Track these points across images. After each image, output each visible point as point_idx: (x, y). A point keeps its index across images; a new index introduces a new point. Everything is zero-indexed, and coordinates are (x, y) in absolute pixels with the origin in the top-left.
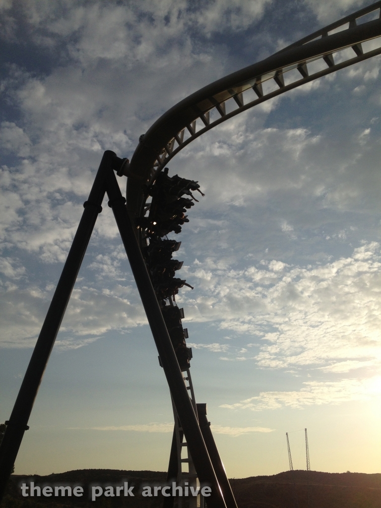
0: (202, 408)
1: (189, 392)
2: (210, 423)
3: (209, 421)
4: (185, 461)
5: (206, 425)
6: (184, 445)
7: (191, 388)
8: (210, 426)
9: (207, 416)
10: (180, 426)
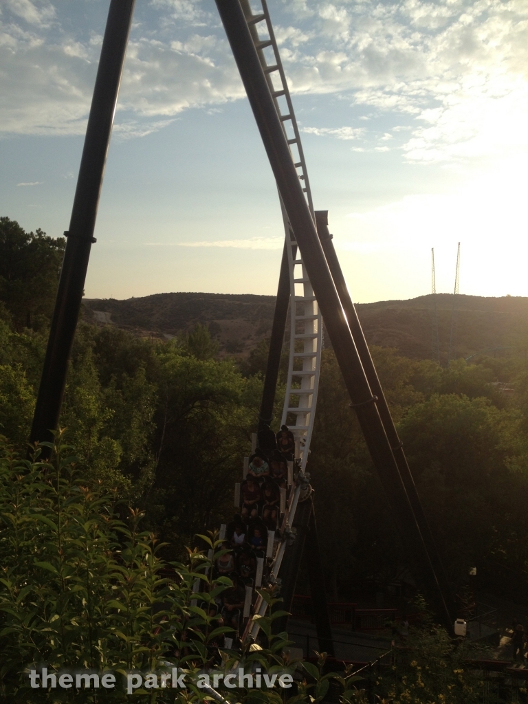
0: (322, 217)
1: (305, 194)
2: (332, 235)
3: (330, 233)
4: (299, 281)
5: (327, 238)
6: (298, 262)
7: (308, 189)
8: (332, 240)
9: (329, 227)
10: (293, 239)
